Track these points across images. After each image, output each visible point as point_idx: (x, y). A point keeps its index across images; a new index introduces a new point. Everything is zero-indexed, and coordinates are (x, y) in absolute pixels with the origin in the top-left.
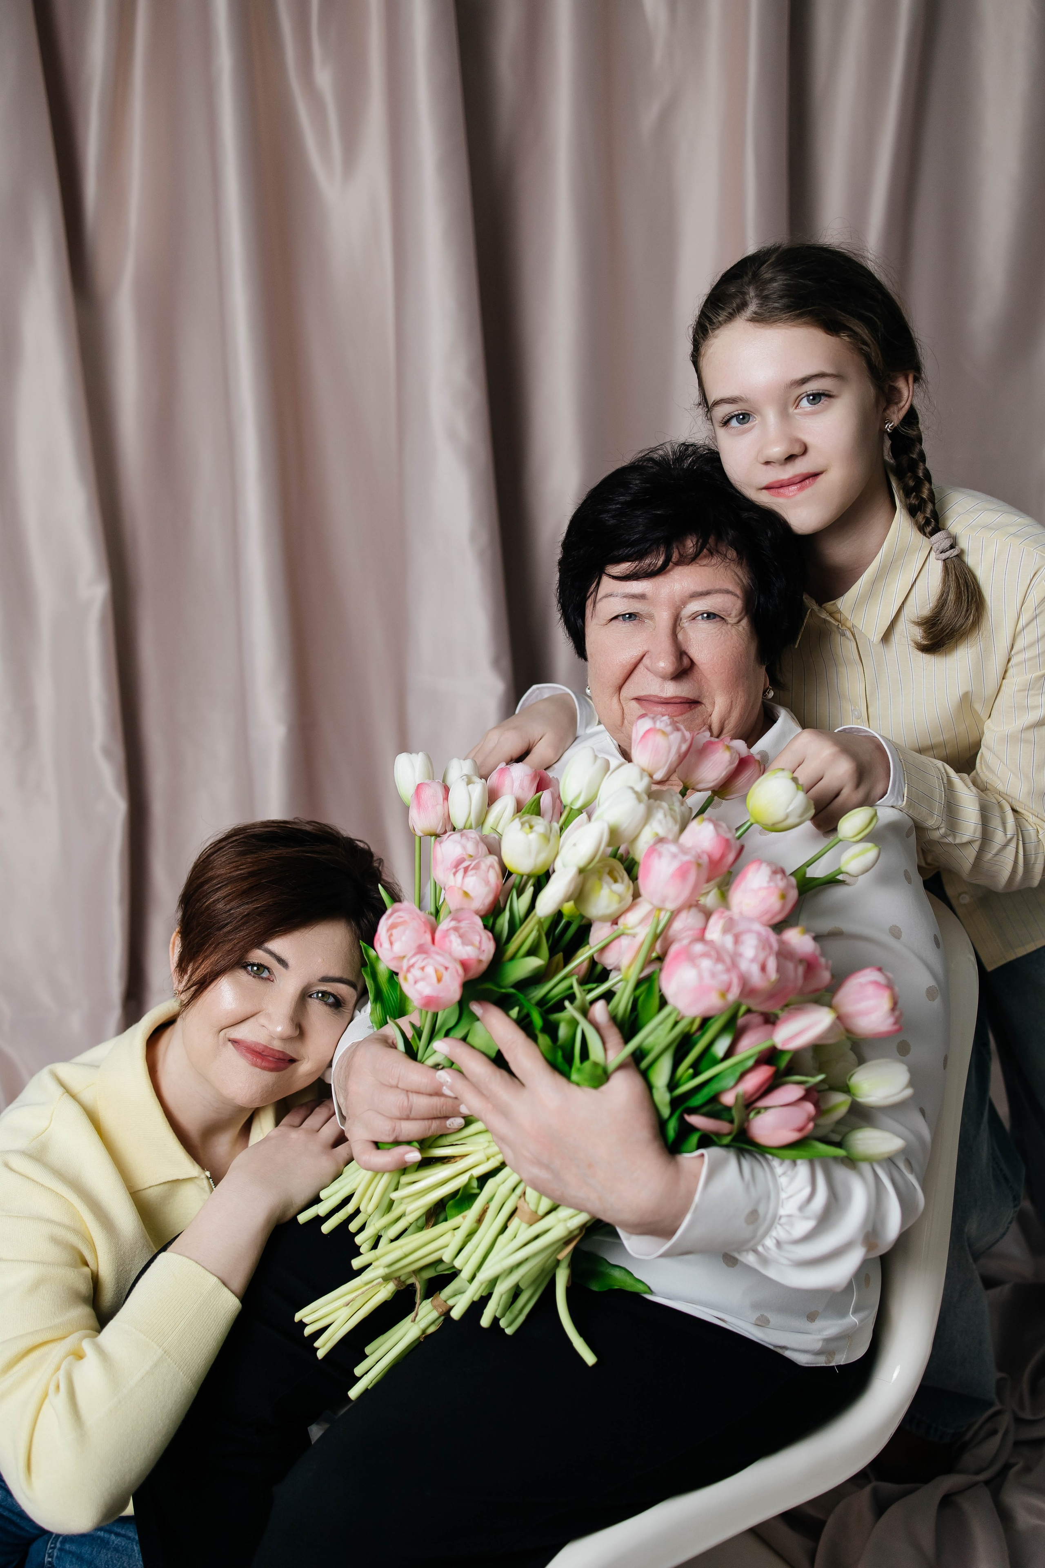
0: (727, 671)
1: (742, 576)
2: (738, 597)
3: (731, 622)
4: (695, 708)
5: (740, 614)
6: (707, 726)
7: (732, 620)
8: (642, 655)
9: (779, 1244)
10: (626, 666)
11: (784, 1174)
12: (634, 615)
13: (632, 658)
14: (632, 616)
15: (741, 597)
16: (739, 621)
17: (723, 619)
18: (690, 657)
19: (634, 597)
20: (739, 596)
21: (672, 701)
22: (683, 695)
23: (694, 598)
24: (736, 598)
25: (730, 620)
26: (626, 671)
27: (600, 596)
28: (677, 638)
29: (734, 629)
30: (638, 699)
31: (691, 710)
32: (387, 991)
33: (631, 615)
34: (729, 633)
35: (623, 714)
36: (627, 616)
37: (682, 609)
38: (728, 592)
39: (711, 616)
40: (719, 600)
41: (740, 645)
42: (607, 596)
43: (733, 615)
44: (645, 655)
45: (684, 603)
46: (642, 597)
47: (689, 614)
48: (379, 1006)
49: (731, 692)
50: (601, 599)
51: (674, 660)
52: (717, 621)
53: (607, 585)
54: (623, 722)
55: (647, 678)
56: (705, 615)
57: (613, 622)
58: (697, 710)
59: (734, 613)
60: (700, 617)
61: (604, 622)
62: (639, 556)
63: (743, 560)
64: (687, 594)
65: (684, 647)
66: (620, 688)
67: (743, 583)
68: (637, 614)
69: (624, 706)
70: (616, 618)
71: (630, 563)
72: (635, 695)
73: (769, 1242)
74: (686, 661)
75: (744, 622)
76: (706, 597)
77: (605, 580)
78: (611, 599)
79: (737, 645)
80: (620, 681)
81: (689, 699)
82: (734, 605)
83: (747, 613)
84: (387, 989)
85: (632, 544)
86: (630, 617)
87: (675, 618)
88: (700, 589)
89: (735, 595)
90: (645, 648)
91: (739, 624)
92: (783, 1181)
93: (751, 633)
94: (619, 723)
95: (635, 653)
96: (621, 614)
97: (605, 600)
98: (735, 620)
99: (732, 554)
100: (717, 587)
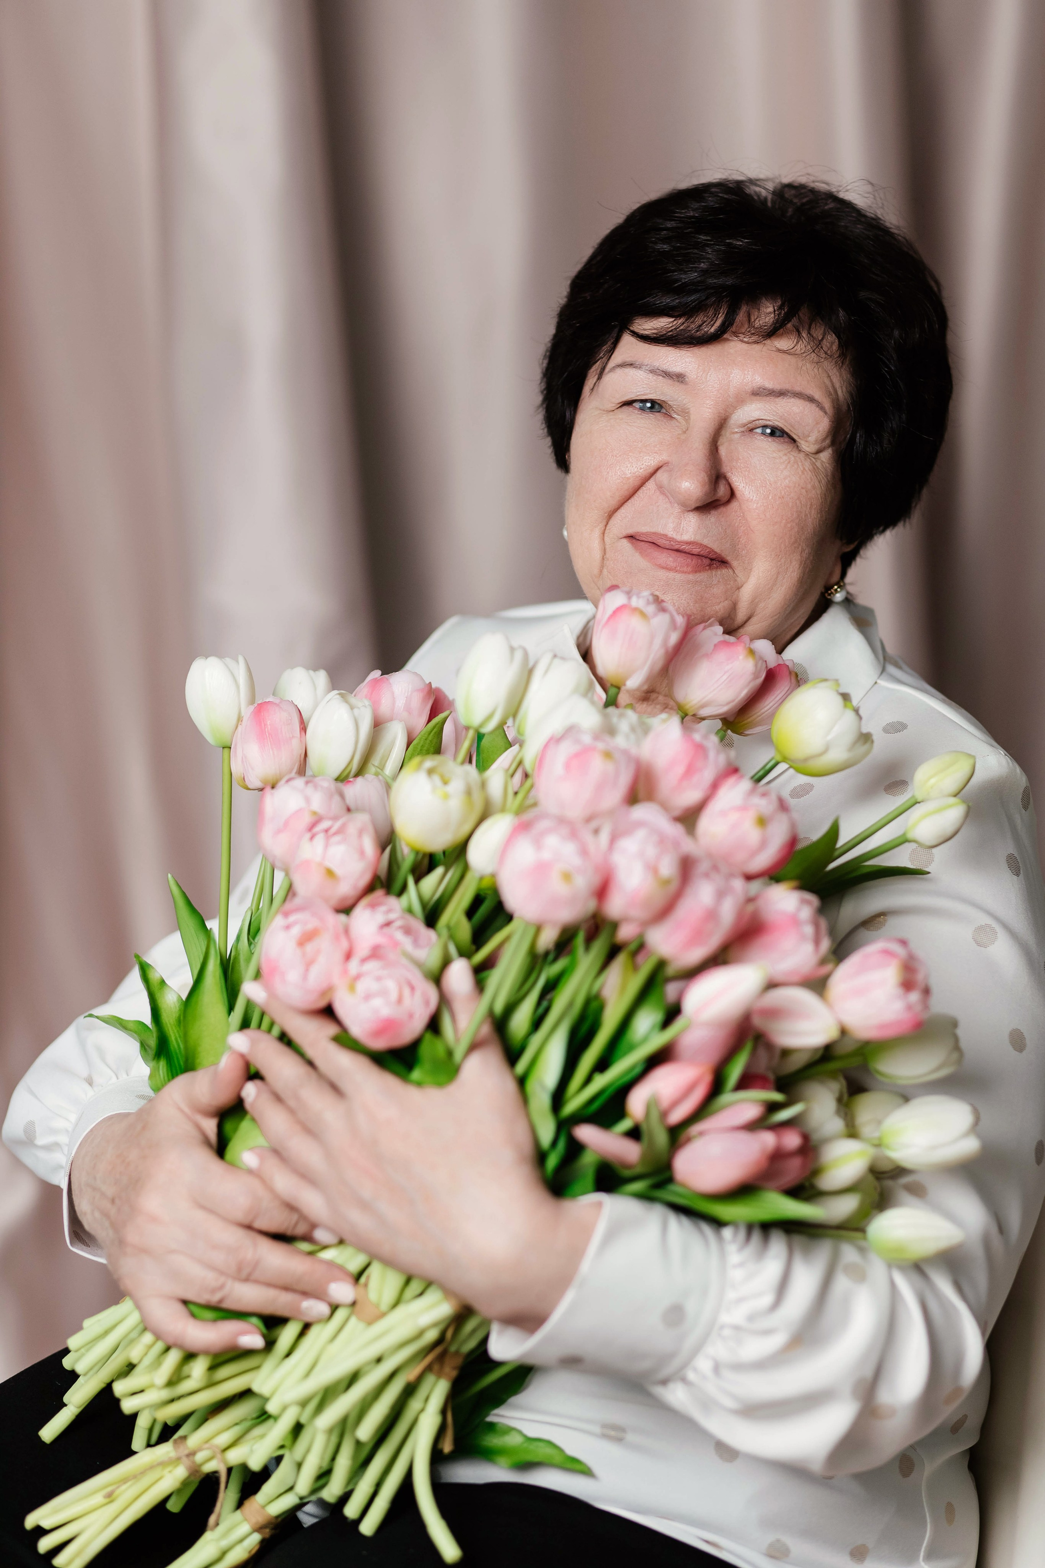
0: (784, 521)
1: (837, 385)
2: (826, 413)
3: (806, 449)
4: (717, 568)
5: (824, 440)
6: (730, 602)
7: (808, 445)
8: (655, 468)
9: (717, 1368)
10: (628, 478)
11: (741, 1265)
12: (659, 404)
13: (641, 469)
14: (655, 406)
15: (831, 415)
16: (818, 452)
17: (794, 441)
18: (732, 485)
19: (665, 374)
20: (828, 411)
21: (686, 548)
22: (704, 542)
23: (758, 397)
24: (822, 413)
25: (804, 446)
27: (611, 364)
28: (717, 451)
29: (809, 460)
30: (633, 538)
31: (711, 569)
32: (176, 1039)
33: (653, 402)
34: (800, 464)
35: (603, 559)
36: (649, 405)
37: (735, 408)
38: (811, 399)
39: (776, 432)
40: (797, 410)
41: (814, 487)
42: (623, 365)
44: (661, 466)
45: (740, 400)
46: (679, 378)
47: (745, 421)
48: (163, 1063)
49: (781, 559)
50: (614, 368)
51: (706, 479)
52: (785, 442)
53: (628, 347)
54: (601, 571)
55: (658, 506)
56: (768, 431)
57: (625, 408)
58: (719, 573)
59: (812, 438)
60: (759, 431)
61: (610, 406)
62: (687, 312)
63: (846, 358)
64: (749, 388)
65: (726, 468)
66: (611, 514)
67: (837, 395)
68: (664, 405)
69: (607, 547)
70: (629, 403)
71: (673, 319)
72: (630, 531)
73: (703, 1364)
74: (722, 490)
75: (826, 456)
76: (777, 400)
77: (627, 340)
78: (630, 371)
79: (809, 486)
80: (614, 503)
81: (713, 551)
82: (817, 423)
83: (833, 443)
84: (178, 1036)
85: (682, 290)
86: (652, 408)
87: (721, 422)
88: (769, 385)
89: (822, 408)
90: (664, 457)
91: (817, 456)
92: (737, 1274)
93: (833, 476)
94: (596, 571)
95: (649, 462)
96: (637, 398)
97: (619, 371)
98: (812, 448)
99: (831, 341)
100: (798, 389)
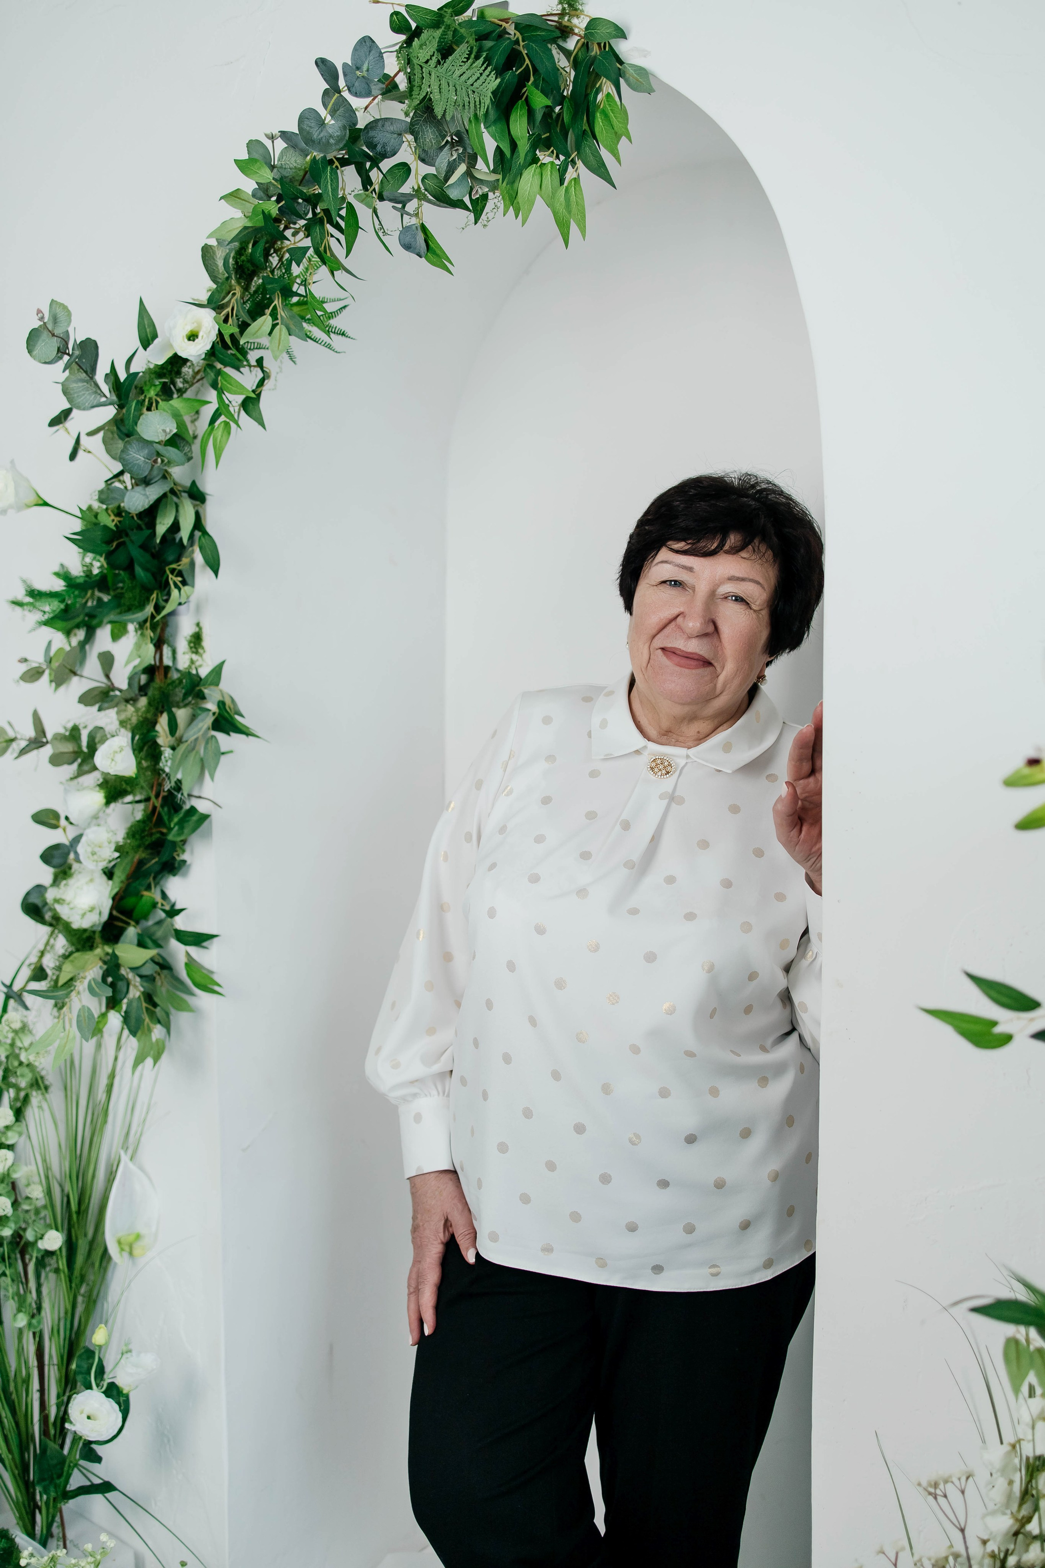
2: (766, 591)
3: (755, 608)
4: (707, 666)
6: (714, 683)
7: (756, 606)
8: (678, 614)
12: (680, 583)
13: (669, 615)
14: (678, 584)
15: (769, 591)
17: (748, 604)
18: (718, 624)
19: (685, 567)
21: (691, 656)
22: (701, 653)
23: (732, 581)
24: (764, 591)
25: (754, 606)
26: (661, 624)
27: (656, 562)
28: (711, 608)
29: (756, 614)
30: (663, 649)
31: (704, 667)
33: (677, 582)
34: (750, 617)
35: (649, 658)
36: (674, 583)
37: (719, 587)
38: (758, 583)
39: (739, 599)
40: (751, 588)
42: (662, 563)
43: (757, 603)
44: (680, 615)
45: (722, 582)
46: (690, 569)
47: (724, 593)
50: (656, 564)
51: (705, 622)
52: (743, 604)
53: (664, 554)
54: (647, 665)
55: (677, 635)
56: (735, 598)
57: (662, 585)
58: (708, 669)
60: (730, 598)
61: (655, 583)
64: (728, 576)
65: (715, 617)
66: (654, 637)
67: (772, 581)
68: (682, 584)
69: (652, 652)
70: (664, 582)
71: (688, 543)
72: (662, 646)
75: (765, 612)
76: (740, 582)
78: (665, 566)
79: (755, 627)
80: (655, 631)
81: (706, 658)
82: (761, 595)
83: (769, 605)
86: (676, 585)
87: (712, 593)
88: (737, 575)
89: (765, 589)
90: (682, 610)
91: (761, 612)
95: (675, 611)
96: (669, 580)
97: (660, 565)
98: (758, 608)
100: (751, 577)
